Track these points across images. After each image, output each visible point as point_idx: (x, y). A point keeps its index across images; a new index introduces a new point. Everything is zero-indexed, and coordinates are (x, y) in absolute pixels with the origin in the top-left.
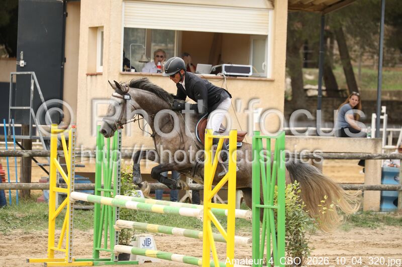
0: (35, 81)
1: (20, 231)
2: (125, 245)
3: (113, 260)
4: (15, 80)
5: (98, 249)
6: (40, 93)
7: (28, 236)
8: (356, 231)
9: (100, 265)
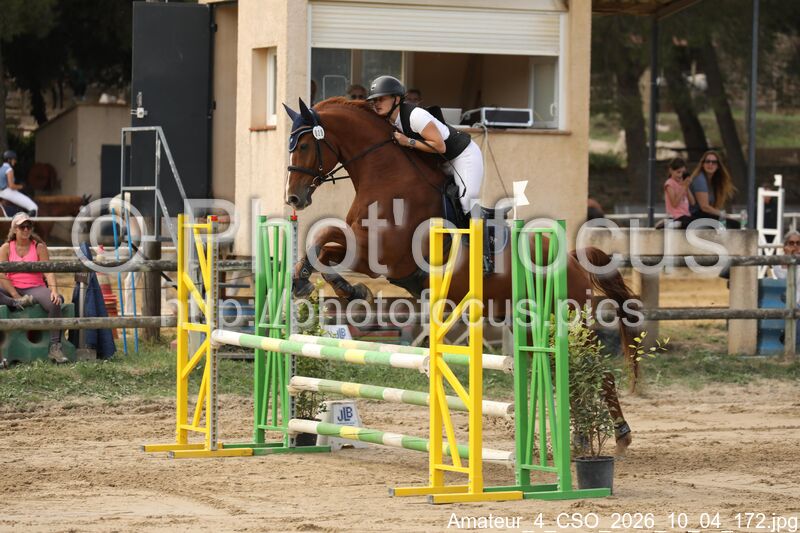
2: (308, 419)
3: (287, 445)
4: (129, 142)
5: (262, 426)
7: (149, 407)
8: (711, 389)
9: (265, 455)
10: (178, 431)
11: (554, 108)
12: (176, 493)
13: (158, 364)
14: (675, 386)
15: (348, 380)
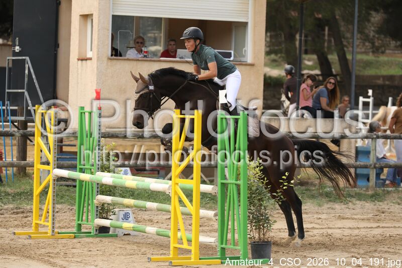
0: (29, 65)
1: (11, 206)
2: (105, 218)
3: (93, 233)
4: (11, 65)
5: (80, 222)
6: (34, 76)
7: (18, 210)
8: (329, 206)
9: (81, 238)
10: (33, 224)
11: (245, 51)
12: (31, 258)
13: (25, 187)
14: (309, 204)
15: (129, 198)
